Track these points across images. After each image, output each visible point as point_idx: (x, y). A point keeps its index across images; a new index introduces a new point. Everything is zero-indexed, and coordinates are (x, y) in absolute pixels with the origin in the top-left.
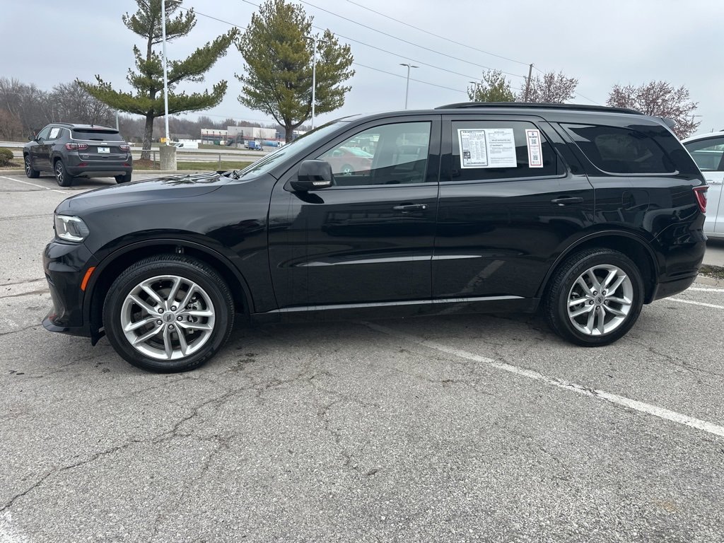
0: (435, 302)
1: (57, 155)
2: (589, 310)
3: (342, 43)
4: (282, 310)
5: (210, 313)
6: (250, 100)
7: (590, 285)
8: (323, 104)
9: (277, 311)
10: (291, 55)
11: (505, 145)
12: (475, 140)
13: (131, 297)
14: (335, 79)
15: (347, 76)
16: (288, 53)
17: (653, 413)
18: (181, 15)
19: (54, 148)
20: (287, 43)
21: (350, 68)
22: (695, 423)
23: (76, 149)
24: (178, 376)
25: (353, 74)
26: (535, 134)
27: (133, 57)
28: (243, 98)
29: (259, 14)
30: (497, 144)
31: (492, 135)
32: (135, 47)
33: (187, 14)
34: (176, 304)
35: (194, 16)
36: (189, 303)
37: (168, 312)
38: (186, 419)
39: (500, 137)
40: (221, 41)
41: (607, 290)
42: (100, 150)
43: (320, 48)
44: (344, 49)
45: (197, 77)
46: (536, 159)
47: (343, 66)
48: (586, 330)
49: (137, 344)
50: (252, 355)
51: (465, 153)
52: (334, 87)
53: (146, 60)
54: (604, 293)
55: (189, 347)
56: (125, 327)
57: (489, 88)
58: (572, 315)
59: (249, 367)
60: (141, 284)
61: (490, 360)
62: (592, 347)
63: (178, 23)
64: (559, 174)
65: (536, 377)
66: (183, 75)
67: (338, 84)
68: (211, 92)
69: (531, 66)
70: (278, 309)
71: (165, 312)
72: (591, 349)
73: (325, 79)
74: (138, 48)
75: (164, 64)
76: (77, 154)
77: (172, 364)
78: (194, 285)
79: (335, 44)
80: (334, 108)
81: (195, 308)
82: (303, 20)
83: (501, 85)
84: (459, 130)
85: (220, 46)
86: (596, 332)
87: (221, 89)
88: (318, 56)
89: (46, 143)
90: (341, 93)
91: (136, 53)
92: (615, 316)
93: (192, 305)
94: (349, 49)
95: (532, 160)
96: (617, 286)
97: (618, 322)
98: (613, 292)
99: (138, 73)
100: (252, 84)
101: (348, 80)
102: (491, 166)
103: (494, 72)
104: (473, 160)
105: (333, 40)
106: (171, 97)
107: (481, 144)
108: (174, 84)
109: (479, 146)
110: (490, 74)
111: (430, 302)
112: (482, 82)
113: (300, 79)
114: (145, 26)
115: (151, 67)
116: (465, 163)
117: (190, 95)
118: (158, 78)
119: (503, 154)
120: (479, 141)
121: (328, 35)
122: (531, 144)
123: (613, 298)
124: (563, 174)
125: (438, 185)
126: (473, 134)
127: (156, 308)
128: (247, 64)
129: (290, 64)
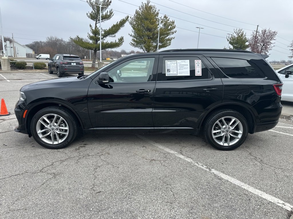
0: (155, 128)
1: (58, 66)
2: (222, 135)
3: (171, 20)
4: (94, 129)
5: (67, 128)
6: (134, 44)
7: (223, 125)
8: (163, 44)
9: (93, 129)
10: (150, 26)
11: (185, 67)
12: (173, 65)
13: (40, 121)
14: (168, 34)
15: (173, 33)
16: (148, 25)
17: (230, 181)
18: (108, 12)
19: (57, 63)
20: (148, 21)
21: (174, 30)
22: (246, 187)
23: (64, 63)
24: (56, 150)
25: (176, 32)
26: (199, 62)
27: (90, 28)
28: (132, 43)
29: (139, 10)
30: (182, 66)
31: (180, 63)
32: (90, 25)
33: (110, 12)
34: (55, 124)
35: (113, 12)
36: (60, 124)
37: (53, 127)
38: (48, 166)
39: (184, 63)
40: (122, 21)
41: (231, 127)
42: (72, 64)
43: (162, 22)
44: (172, 22)
45: (113, 35)
46: (198, 72)
47: (171, 29)
48: (221, 144)
49: (42, 138)
50: (86, 144)
51: (168, 70)
52: (167, 37)
53: (94, 29)
54: (229, 128)
55: (60, 140)
56: (38, 131)
57: (236, 36)
58: (214, 137)
59: (81, 149)
60: (43, 117)
61: (176, 153)
62: (224, 151)
63: (106, 15)
64: (209, 79)
65: (190, 161)
66: (108, 35)
67: (169, 36)
68: (117, 41)
69: (258, 26)
70: (93, 128)
71: (52, 127)
72: (223, 151)
73: (164, 35)
74: (91, 25)
75: (101, 31)
76: (64, 65)
77: (54, 146)
78: (61, 118)
79: (168, 20)
80: (167, 46)
81: (62, 126)
82: (155, 12)
83: (242, 35)
84: (166, 61)
85: (122, 23)
86: (226, 144)
87: (121, 40)
88: (161, 26)
89: (55, 61)
90: (170, 40)
91: (90, 27)
92: (235, 138)
93: (61, 125)
94: (174, 22)
95: (197, 73)
96: (235, 126)
97: (236, 141)
98: (233, 128)
99: (92, 35)
100: (135, 37)
101: (173, 34)
102: (179, 75)
103: (239, 29)
104: (171, 73)
105: (168, 19)
106: (103, 43)
107: (175, 66)
108: (105, 38)
109: (174, 67)
110: (237, 30)
111: (153, 128)
112: (233, 34)
113: (154, 35)
114: (94, 17)
115: (96, 32)
116: (168, 74)
117: (110, 43)
118: (98, 36)
119: (184, 70)
120: (174, 65)
121: (165, 17)
122: (197, 66)
123: (234, 131)
124: (210, 78)
125: (156, 82)
126: (172, 62)
127: (49, 126)
128: (133, 30)
129: (150, 29)
